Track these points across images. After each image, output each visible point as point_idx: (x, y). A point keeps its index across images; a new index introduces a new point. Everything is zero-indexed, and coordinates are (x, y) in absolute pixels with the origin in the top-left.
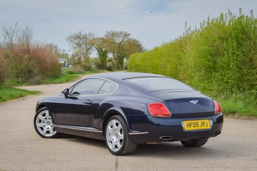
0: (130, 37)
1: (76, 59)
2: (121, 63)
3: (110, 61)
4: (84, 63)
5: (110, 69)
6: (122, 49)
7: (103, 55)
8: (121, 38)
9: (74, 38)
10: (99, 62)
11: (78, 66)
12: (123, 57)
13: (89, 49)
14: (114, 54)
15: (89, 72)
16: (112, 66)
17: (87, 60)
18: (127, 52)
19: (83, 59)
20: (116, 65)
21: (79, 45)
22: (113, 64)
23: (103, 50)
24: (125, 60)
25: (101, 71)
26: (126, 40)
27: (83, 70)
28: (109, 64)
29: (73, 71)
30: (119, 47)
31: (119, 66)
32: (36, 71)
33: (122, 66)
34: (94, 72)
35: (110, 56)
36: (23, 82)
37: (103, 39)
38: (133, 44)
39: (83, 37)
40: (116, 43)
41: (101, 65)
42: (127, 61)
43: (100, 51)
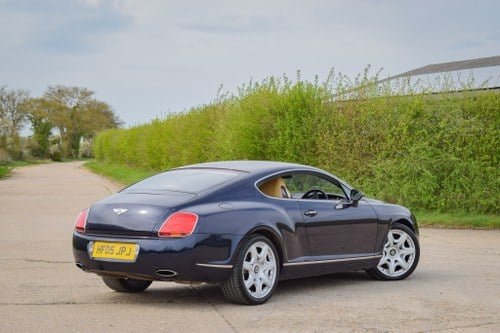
0: (93, 97)
2: (75, 146)
3: (54, 143)
4: (10, 146)
5: (56, 158)
6: (78, 120)
7: (43, 131)
8: (76, 100)
10: (36, 144)
12: (79, 136)
13: (19, 120)
14: (62, 128)
15: (19, 162)
16: (59, 151)
17: (17, 139)
18: (88, 126)
19: (9, 140)
20: (65, 150)
22: (60, 148)
23: (43, 121)
24: (82, 142)
25: (40, 161)
26: (84, 103)
27: (9, 159)
28: (53, 149)
30: (72, 117)
31: (71, 152)
33: (77, 153)
34: (29, 163)
35: (56, 132)
37: (42, 101)
38: (98, 112)
39: (8, 97)
40: (67, 108)
41: (39, 149)
42: (87, 143)
43: (37, 124)
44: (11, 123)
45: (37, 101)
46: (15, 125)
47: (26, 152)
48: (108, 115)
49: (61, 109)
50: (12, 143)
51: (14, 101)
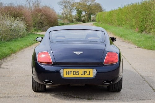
0: (95, 1)
1: (64, 15)
2: (90, 18)
3: (83, 17)
4: (69, 18)
5: (84, 22)
6: (91, 9)
7: (79, 13)
8: (90, 3)
9: (63, 3)
10: (77, 17)
11: (66, 20)
12: (91, 14)
13: (72, 9)
14: (85, 12)
15: (72, 23)
16: (85, 19)
17: (71, 16)
18: (94, 11)
19: (68, 16)
20: (87, 19)
21: (66, 7)
23: (80, 10)
24: (92, 16)
25: (78, 23)
26: (93, 3)
27: (69, 22)
28: (83, 19)
29: (63, 22)
30: (89, 8)
32: (45, 23)
33: (90, 20)
34: (75, 23)
35: (84, 13)
36: (38, 29)
37: (79, 3)
38: (97, 6)
39: (68, 2)
40: (87, 5)
41: (78, 19)
42: (93, 16)
43: (77, 10)
44: (69, 10)
45: (78, 3)
46: (70, 11)
47: (74, 20)
48: (100, 7)
49: (85, 6)
50: (70, 17)
51: (70, 3)
